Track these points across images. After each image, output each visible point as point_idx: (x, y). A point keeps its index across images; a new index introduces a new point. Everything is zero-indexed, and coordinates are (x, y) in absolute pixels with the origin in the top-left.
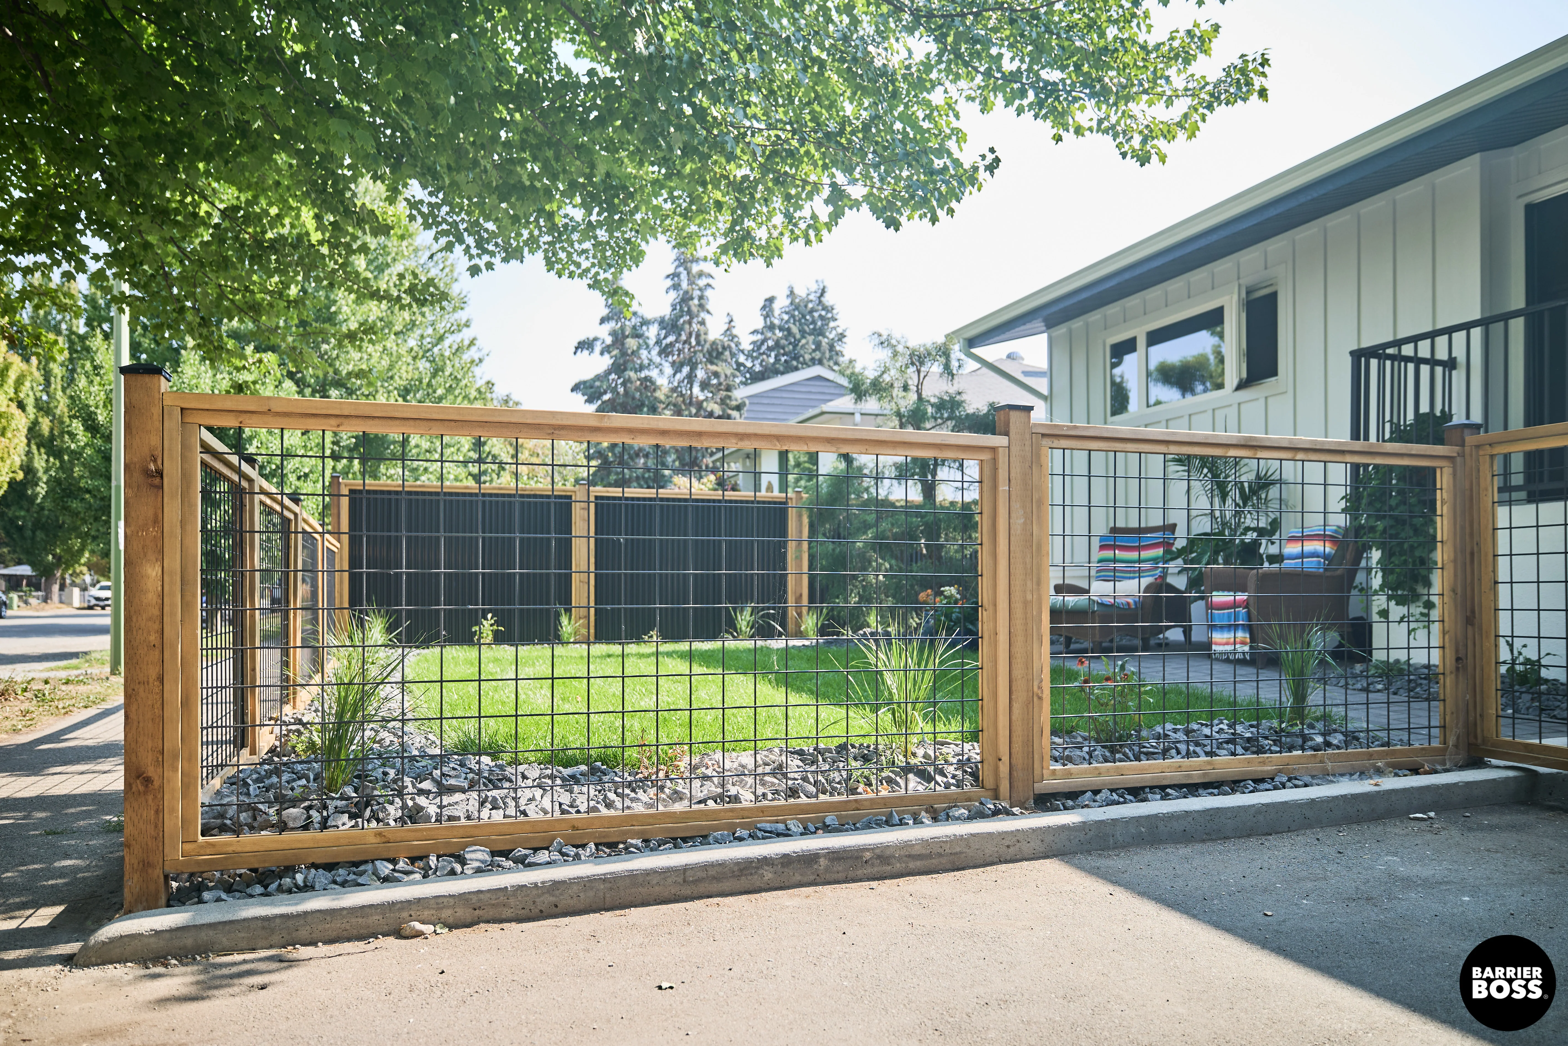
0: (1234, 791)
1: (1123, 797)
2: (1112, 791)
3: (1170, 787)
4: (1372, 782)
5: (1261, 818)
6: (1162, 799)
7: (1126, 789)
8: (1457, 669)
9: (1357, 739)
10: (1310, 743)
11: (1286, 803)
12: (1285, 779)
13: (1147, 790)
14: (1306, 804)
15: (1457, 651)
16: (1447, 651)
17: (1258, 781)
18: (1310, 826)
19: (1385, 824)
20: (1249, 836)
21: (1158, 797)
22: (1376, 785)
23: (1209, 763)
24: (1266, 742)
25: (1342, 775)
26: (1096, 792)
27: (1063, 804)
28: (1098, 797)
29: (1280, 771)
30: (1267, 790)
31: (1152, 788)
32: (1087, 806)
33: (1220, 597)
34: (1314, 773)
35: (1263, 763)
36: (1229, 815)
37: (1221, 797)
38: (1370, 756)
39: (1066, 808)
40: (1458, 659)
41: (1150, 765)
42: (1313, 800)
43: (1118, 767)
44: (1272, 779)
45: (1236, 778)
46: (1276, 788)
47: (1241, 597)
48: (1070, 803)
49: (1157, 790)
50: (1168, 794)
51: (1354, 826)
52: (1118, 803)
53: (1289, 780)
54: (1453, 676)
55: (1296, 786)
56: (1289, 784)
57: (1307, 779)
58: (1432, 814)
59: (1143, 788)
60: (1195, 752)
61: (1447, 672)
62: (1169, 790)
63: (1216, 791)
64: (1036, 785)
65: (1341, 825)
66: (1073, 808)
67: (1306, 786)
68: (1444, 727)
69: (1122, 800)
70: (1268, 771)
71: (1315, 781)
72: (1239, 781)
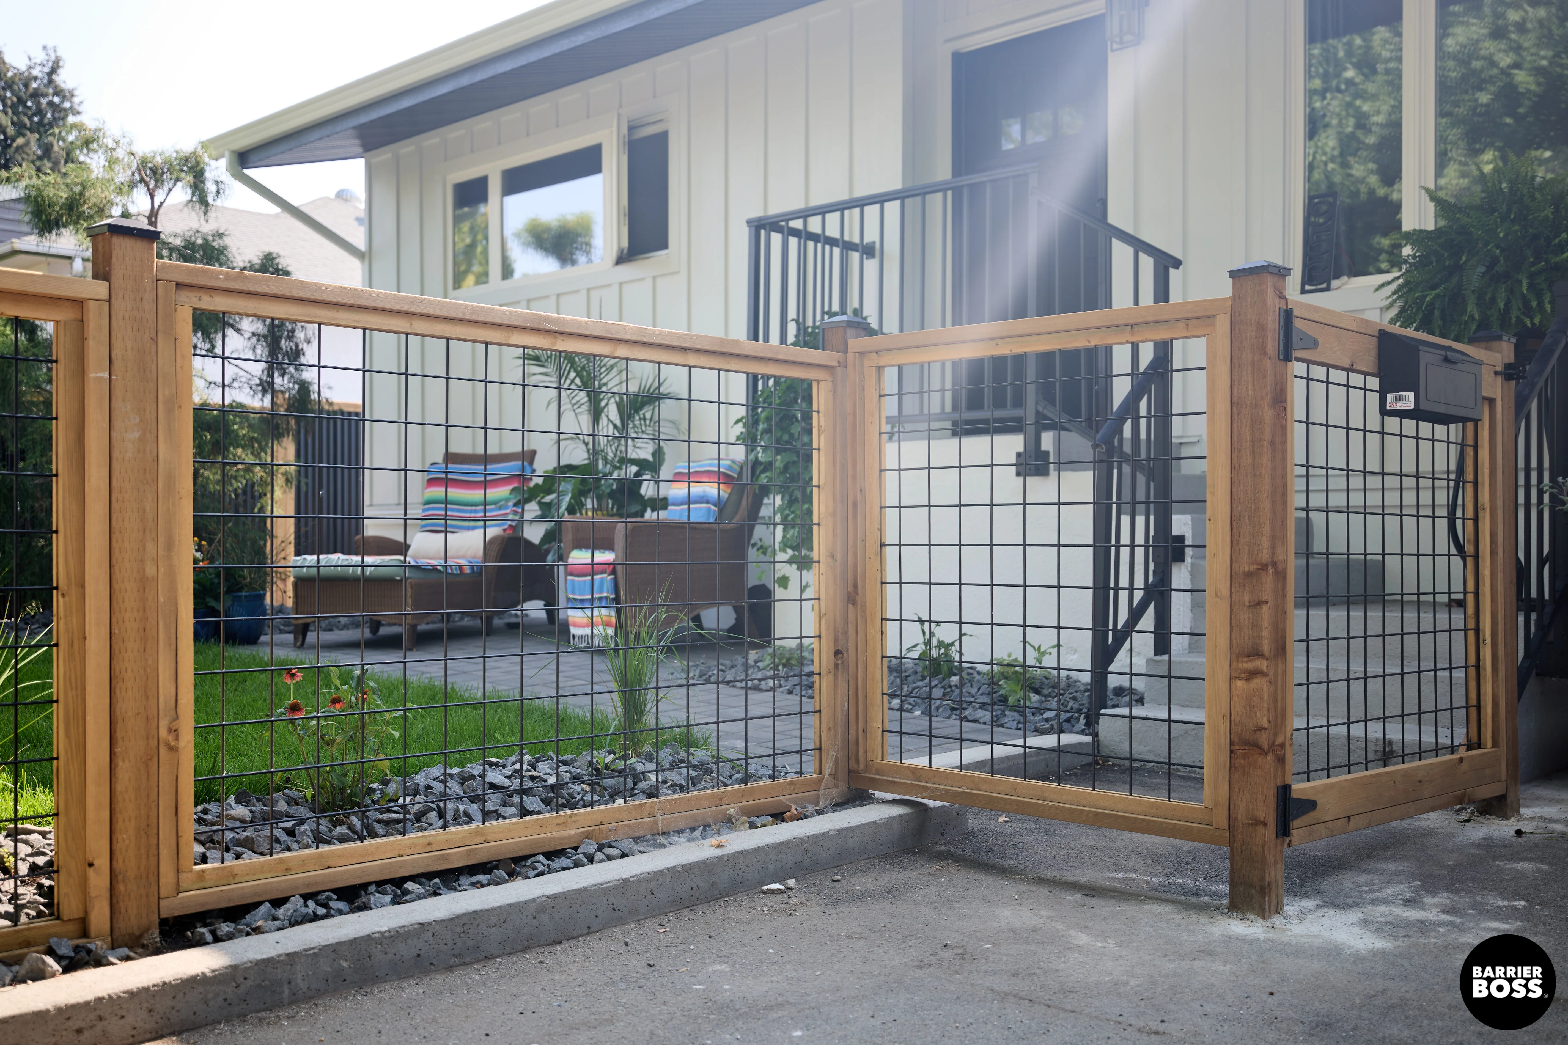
0: (512, 875)
1: (325, 906)
2: (306, 897)
3: (413, 878)
4: (714, 841)
5: (545, 918)
6: (396, 901)
7: (333, 891)
8: (836, 666)
9: (709, 772)
10: (643, 785)
11: (585, 889)
12: (592, 848)
13: (372, 888)
14: (615, 888)
15: (836, 641)
16: (824, 640)
17: (550, 855)
18: (621, 921)
19: (727, 904)
20: (526, 949)
21: (388, 899)
22: (720, 846)
23: (478, 832)
24: (578, 788)
25: (679, 832)
26: (278, 902)
27: (213, 933)
28: (281, 912)
29: (589, 836)
30: (564, 869)
31: (379, 884)
32: (257, 931)
33: (580, 557)
34: (637, 834)
35: (565, 825)
36: (494, 920)
37: (492, 888)
38: (720, 801)
39: (217, 939)
40: (837, 653)
41: (378, 847)
42: (626, 881)
43: (321, 856)
44: (576, 849)
45: (520, 854)
46: (577, 864)
47: (604, 557)
48: (225, 928)
49: (389, 888)
50: (406, 892)
51: (686, 914)
52: (315, 918)
53: (600, 849)
54: (831, 677)
55: (609, 858)
56: (599, 856)
57: (626, 845)
58: (791, 882)
59: (365, 886)
60: (466, 814)
61: (824, 672)
62: (410, 886)
63: (483, 878)
64: (163, 903)
65: (666, 914)
66: (230, 937)
67: (624, 855)
68: (820, 749)
69: (321, 911)
70: (570, 837)
71: (636, 847)
72: (526, 858)
